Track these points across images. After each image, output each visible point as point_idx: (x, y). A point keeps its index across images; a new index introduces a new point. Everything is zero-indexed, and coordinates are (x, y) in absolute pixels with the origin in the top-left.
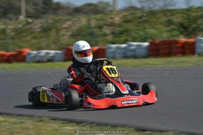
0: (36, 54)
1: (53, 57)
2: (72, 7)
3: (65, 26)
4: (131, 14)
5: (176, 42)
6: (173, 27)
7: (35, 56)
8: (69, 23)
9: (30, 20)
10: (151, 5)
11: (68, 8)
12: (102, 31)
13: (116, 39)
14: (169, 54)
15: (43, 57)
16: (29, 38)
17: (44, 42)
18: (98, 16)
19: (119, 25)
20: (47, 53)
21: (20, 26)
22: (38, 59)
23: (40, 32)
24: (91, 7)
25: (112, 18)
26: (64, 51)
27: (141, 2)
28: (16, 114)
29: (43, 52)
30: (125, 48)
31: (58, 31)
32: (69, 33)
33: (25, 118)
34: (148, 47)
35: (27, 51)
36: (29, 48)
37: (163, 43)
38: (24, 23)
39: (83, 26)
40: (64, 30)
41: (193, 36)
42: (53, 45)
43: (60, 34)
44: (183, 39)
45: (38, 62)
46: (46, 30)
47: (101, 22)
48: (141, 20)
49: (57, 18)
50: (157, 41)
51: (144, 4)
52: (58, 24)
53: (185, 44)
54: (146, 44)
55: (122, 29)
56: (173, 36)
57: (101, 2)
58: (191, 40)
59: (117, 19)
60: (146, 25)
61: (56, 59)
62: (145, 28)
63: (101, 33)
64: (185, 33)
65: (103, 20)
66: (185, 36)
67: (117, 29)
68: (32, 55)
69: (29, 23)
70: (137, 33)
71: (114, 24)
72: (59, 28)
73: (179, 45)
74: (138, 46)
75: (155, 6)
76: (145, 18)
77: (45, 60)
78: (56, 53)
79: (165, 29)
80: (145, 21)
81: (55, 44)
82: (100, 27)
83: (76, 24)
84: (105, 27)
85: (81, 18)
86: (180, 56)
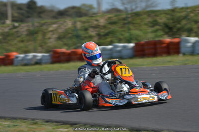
0: (23, 57)
1: (41, 60)
2: (56, 10)
3: (51, 29)
4: (116, 16)
5: (161, 42)
6: (157, 27)
7: (23, 59)
8: (55, 26)
9: (16, 24)
10: (134, 7)
11: (52, 11)
12: (87, 33)
13: (102, 41)
14: (155, 55)
15: (31, 60)
16: (15, 42)
17: (31, 45)
18: (84, 19)
19: (104, 27)
20: (35, 56)
21: (6, 30)
22: (25, 62)
23: (27, 35)
24: (74, 10)
25: (97, 20)
26: (51, 53)
27: (123, 4)
28: (9, 118)
29: (31, 55)
30: (111, 50)
31: (44, 34)
32: (55, 36)
33: (19, 121)
34: (133, 48)
35: (15, 54)
36: (17, 51)
37: (148, 43)
38: (11, 27)
39: (69, 28)
40: (51, 33)
41: (177, 36)
42: (39, 48)
43: (46, 37)
44: (168, 39)
45: (26, 65)
46: (32, 34)
47: (86, 25)
48: (126, 22)
49: (43, 22)
50: (143, 42)
51: (126, 6)
52: (44, 27)
53: (169, 44)
54: (132, 45)
55: (107, 31)
56: (157, 36)
57: (84, 5)
58: (176, 40)
59: (102, 22)
60: (131, 26)
61: (44, 61)
62: (129, 29)
63: (87, 35)
64: (171, 33)
65: (88, 22)
66: (169, 36)
67: (102, 31)
68: (19, 59)
69: (15, 27)
70: (122, 35)
71: (99, 25)
72: (45, 31)
73: (164, 45)
74: (124, 47)
75: (137, 7)
76: (130, 20)
77: (33, 62)
78: (43, 56)
79: (150, 30)
80: (129, 23)
81: (42, 47)
82: (86, 30)
83: (62, 26)
84: (91, 29)
85: (66, 21)
86: (166, 56)
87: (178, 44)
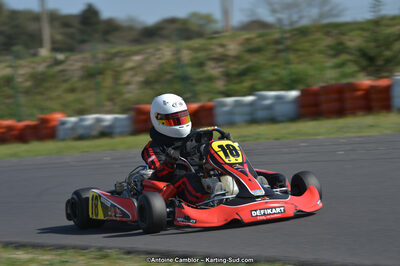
0: (76, 123)
1: (110, 127)
2: (139, 26)
3: (129, 64)
4: (260, 36)
5: (353, 88)
6: (344, 57)
7: (75, 127)
8: (137, 58)
9: (60, 57)
10: (295, 17)
11: (130, 28)
12: (203, 71)
14: (340, 112)
15: (90, 127)
16: (59, 92)
17: (90, 99)
18: (196, 43)
19: (237, 58)
20: (99, 120)
21: (41, 68)
22: (80, 132)
23: (82, 78)
24: (175, 26)
25: (222, 46)
26: (132, 113)
27: (274, 11)
29: (90, 118)
30: (252, 104)
31: (117, 75)
32: (140, 78)
34: (297, 100)
35: (58, 117)
36: (62, 111)
37: (326, 90)
38: (50, 62)
39: (166, 63)
40: (130, 73)
41: (385, 74)
42: (108, 103)
43: (121, 82)
44: (366, 81)
45: (81, 138)
46: (91, 75)
47: (201, 55)
48: (280, 47)
49: (114, 50)
50: (316, 86)
51: (279, 15)
52: (117, 61)
53: (370, 91)
54: (294, 94)
55: (243, 67)
56: (345, 75)
57: (194, 15)
58: (383, 83)
59: (233, 48)
60: (292, 56)
61: (118, 130)
62: (288, 62)
63: (202, 76)
64: (371, 69)
65: (205, 50)
66: (369, 74)
67: (234, 66)
68: (68, 126)
69: (58, 62)
70: (274, 74)
71: (227, 56)
72: (119, 69)
73: (360, 93)
74: (278, 98)
75: (301, 18)
76: (289, 43)
77: (95, 133)
78: (116, 119)
79: (331, 62)
80: (287, 49)
81: (113, 102)
82: (201, 65)
83: (152, 59)
84: (211, 64)
85: (161, 47)
86: (363, 115)
87: (387, 90)
